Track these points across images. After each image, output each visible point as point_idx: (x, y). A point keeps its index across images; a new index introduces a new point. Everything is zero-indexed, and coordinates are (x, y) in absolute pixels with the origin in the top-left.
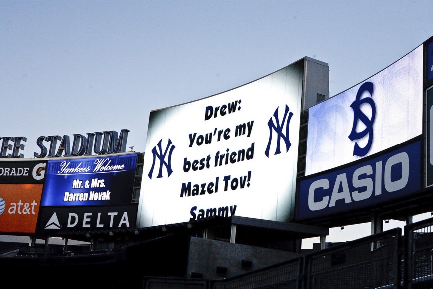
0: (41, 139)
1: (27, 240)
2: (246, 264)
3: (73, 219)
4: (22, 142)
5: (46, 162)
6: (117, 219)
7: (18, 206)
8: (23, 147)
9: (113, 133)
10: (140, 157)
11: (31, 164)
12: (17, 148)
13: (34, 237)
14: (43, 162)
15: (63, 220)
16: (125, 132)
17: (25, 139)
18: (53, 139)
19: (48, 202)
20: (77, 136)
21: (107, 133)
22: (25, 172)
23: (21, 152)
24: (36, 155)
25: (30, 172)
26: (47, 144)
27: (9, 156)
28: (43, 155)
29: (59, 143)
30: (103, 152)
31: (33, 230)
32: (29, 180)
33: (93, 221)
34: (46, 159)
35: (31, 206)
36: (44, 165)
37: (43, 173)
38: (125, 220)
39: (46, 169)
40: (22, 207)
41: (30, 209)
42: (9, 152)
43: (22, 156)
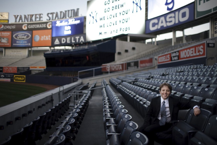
0: (48, 14)
1: (48, 48)
2: (134, 49)
3: (64, 41)
4: (41, 15)
5: (52, 22)
6: (79, 39)
7: (44, 38)
8: (42, 17)
9: (74, 10)
10: (85, 18)
11: (46, 23)
12: (40, 18)
13: (50, 47)
14: (50, 22)
15: (60, 41)
16: (78, 9)
17: (42, 14)
18: (52, 14)
19: (54, 35)
20: (61, 12)
21: (72, 10)
22: (44, 26)
23: (41, 19)
24: (47, 20)
25: (46, 26)
26: (50, 16)
27: (38, 21)
28: (50, 19)
29: (55, 15)
30: (71, 17)
31: (50, 45)
32: (46, 28)
33: (71, 40)
34: (51, 20)
35: (48, 37)
36: (51, 23)
37: (51, 26)
38: (82, 39)
39: (52, 24)
40: (45, 38)
41: (48, 38)
42: (38, 19)
43: (42, 20)
